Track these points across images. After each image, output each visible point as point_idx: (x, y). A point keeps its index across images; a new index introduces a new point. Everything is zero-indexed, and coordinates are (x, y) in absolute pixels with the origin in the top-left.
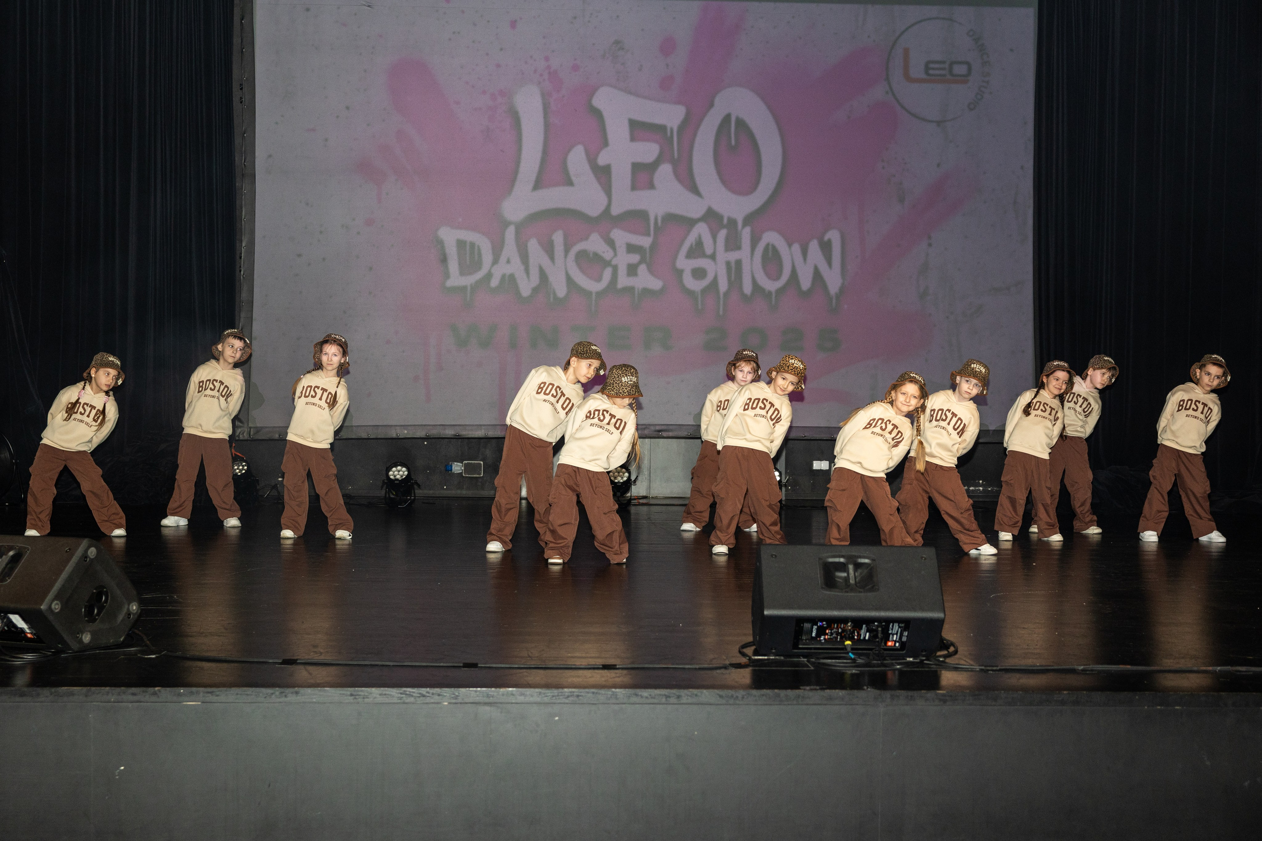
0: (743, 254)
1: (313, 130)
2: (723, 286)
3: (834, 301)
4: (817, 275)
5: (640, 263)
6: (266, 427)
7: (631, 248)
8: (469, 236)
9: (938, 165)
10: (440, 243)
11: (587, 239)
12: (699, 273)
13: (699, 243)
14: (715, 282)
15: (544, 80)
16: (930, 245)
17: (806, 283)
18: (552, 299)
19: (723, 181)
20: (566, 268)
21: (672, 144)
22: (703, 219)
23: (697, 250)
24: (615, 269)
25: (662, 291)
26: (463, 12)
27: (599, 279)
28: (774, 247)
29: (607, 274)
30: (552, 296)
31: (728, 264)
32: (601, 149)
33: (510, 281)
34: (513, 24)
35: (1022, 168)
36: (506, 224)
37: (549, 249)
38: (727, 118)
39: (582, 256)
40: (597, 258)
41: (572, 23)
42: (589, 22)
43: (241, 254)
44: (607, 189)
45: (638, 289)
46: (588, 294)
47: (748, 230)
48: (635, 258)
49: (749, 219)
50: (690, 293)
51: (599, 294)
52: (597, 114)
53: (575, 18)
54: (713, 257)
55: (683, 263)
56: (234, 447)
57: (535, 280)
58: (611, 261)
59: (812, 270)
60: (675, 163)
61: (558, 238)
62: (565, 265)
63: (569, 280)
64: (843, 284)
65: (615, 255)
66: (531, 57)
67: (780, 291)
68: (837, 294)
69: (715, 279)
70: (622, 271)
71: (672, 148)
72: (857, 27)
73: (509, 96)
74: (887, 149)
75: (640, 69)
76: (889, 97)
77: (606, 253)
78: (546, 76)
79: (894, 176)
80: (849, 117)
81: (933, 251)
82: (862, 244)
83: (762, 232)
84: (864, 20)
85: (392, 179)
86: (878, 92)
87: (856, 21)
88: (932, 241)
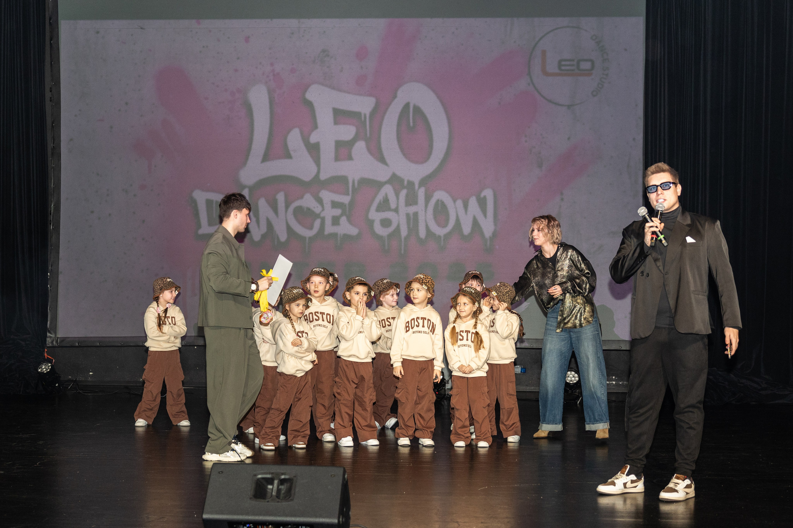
0: (419, 208)
1: (102, 120)
2: (404, 232)
3: (488, 243)
4: (475, 223)
5: (342, 215)
6: (69, 338)
7: (335, 205)
8: (215, 197)
9: (569, 139)
10: (194, 203)
11: (302, 197)
12: (386, 223)
13: (386, 200)
14: (398, 229)
15: (270, 80)
16: (562, 199)
17: (467, 229)
18: (276, 243)
19: (405, 155)
20: (286, 220)
21: (365, 126)
22: (388, 182)
23: (384, 206)
24: (323, 220)
25: (359, 235)
26: (210, 31)
27: (311, 228)
28: (443, 203)
29: (317, 223)
30: (276, 240)
31: (408, 215)
32: (313, 131)
34: (247, 39)
36: (242, 187)
37: (274, 207)
38: (407, 105)
39: (299, 211)
40: (310, 212)
41: (290, 37)
42: (303, 36)
43: (51, 211)
44: (317, 161)
45: (340, 235)
46: (302, 238)
47: (422, 189)
48: (338, 212)
49: (424, 182)
50: (379, 238)
51: (312, 239)
52: (310, 105)
53: (293, 33)
54: (396, 210)
55: (375, 216)
56: (46, 351)
57: (264, 228)
58: (319, 214)
59: (471, 220)
60: (368, 141)
61: (281, 197)
62: (286, 217)
63: (289, 229)
64: (495, 230)
65: (323, 210)
66: (261, 63)
67: (447, 236)
68: (490, 238)
69: (398, 226)
70: (328, 222)
71: (366, 129)
72: (506, 35)
73: (244, 92)
74: (529, 127)
75: (342, 71)
76: (531, 88)
77: (316, 208)
78: (271, 77)
79: (534, 147)
80: (499, 104)
81: (564, 204)
82: (510, 200)
83: (434, 192)
84: (511, 30)
85: (159, 155)
86: (523, 84)
87: (505, 31)
88: (564, 196)
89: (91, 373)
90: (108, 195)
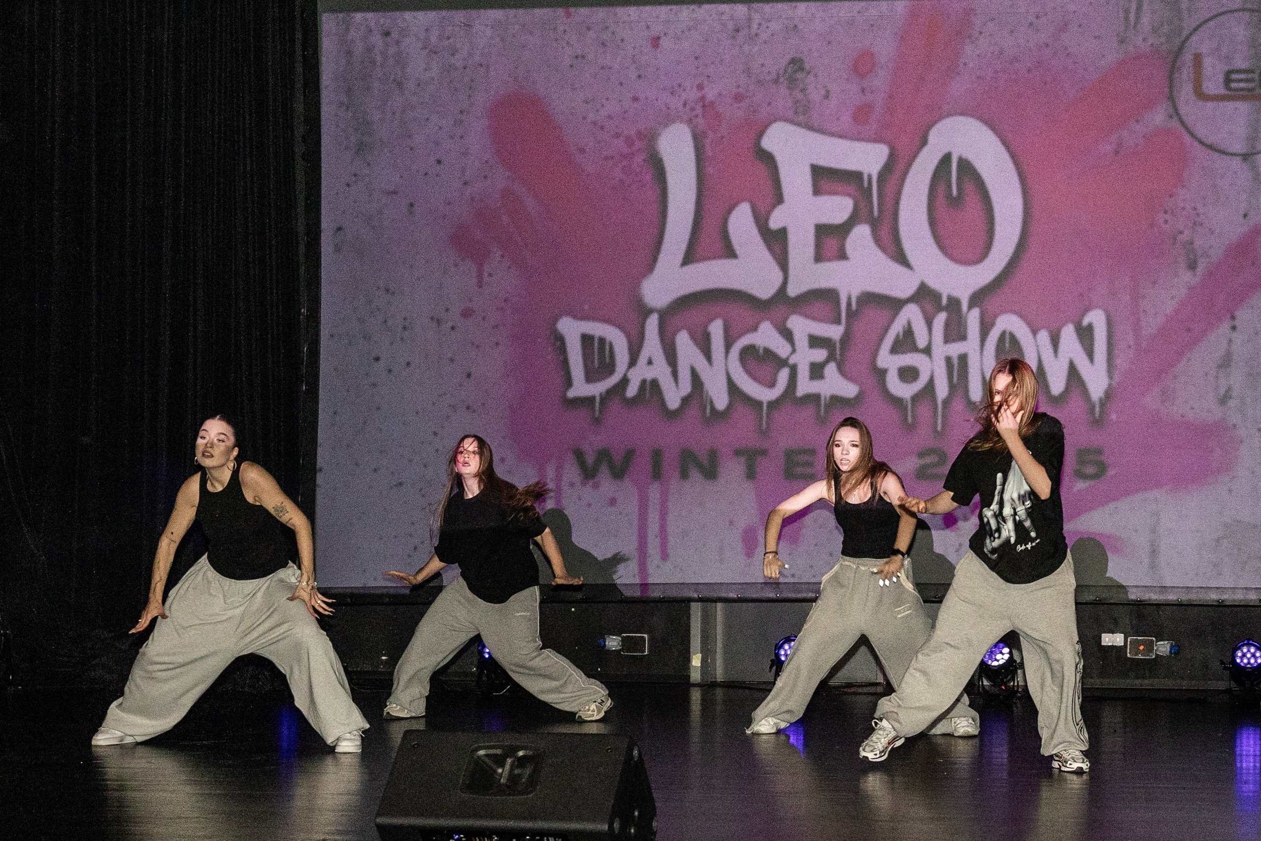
0: (970, 346)
1: (395, 192)
2: (942, 391)
3: (1097, 409)
4: (1073, 372)
5: (827, 361)
7: (815, 341)
8: (598, 329)
9: (1245, 216)
10: (559, 342)
11: (755, 329)
12: (908, 374)
13: (908, 331)
14: (930, 386)
15: (697, 116)
16: (1234, 328)
17: (1058, 385)
18: (708, 411)
19: (942, 247)
20: (727, 370)
21: (870, 197)
22: (912, 299)
23: (906, 343)
24: (794, 369)
25: (860, 398)
26: (589, 29)
27: (772, 385)
28: (1012, 336)
29: (784, 375)
30: (708, 407)
31: (948, 360)
32: (774, 206)
33: (651, 388)
34: (655, 42)
36: (645, 312)
37: (704, 345)
38: (946, 159)
39: (749, 355)
40: (769, 354)
41: (733, 37)
42: (757, 35)
44: (783, 263)
45: (825, 397)
46: (756, 404)
47: (975, 313)
48: (820, 355)
49: (976, 299)
50: (897, 402)
51: (773, 405)
52: (768, 159)
53: (737, 30)
54: (927, 351)
55: (888, 361)
57: (686, 387)
58: (788, 359)
59: (1065, 367)
60: (875, 225)
61: (716, 329)
62: (727, 366)
63: (732, 387)
64: (1110, 385)
65: (794, 351)
66: (680, 85)
68: (1101, 400)
69: (931, 381)
70: (803, 373)
71: (871, 203)
72: (1127, 27)
73: (650, 139)
74: (1171, 196)
75: (826, 97)
76: (1175, 124)
77: (782, 348)
78: (699, 111)
79: (1181, 233)
80: (1117, 152)
81: (1238, 338)
82: (1137, 329)
83: (996, 316)
84: (1138, 17)
85: (496, 253)
86: (1158, 117)
87: (1127, 19)
88: (1237, 323)
89: (384, 658)
90: (405, 328)
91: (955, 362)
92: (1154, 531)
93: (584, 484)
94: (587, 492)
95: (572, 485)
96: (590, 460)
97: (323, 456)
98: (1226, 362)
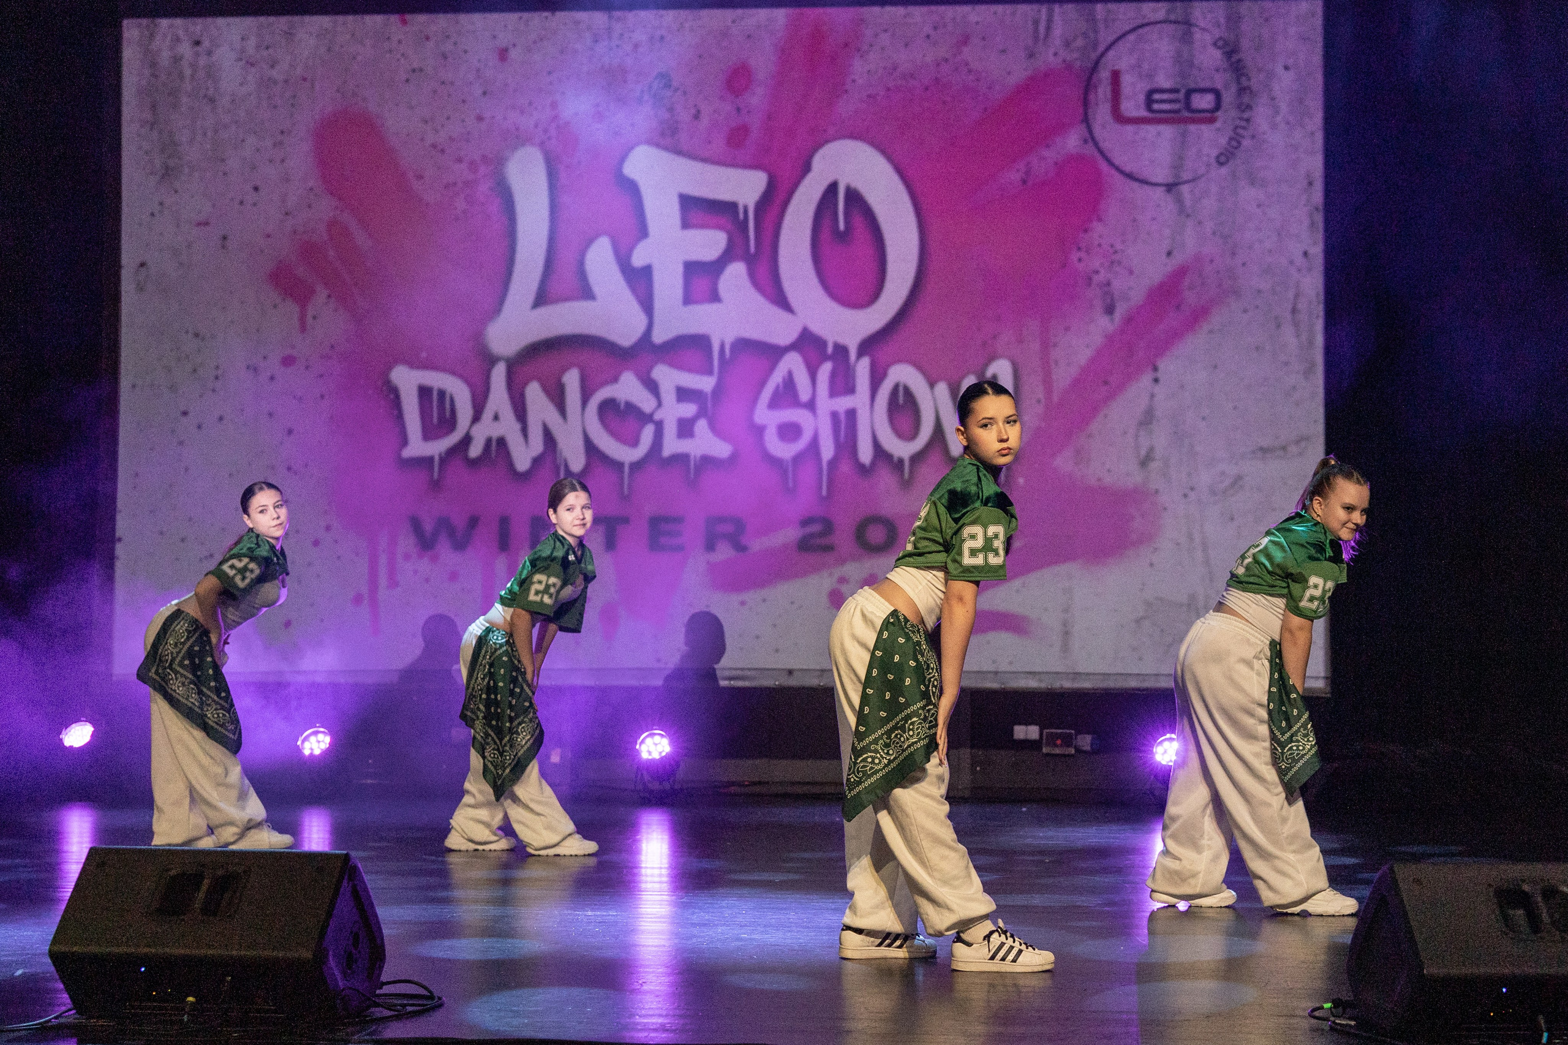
0: (859, 399)
1: (207, 224)
2: (827, 451)
5: (698, 416)
7: (684, 394)
8: (437, 380)
9: (1169, 254)
10: (392, 393)
11: (615, 380)
12: (789, 431)
13: (789, 382)
14: (814, 444)
15: (549, 138)
16: (1156, 380)
20: (584, 429)
21: (746, 231)
22: (795, 346)
23: (787, 394)
24: (659, 426)
25: (733, 458)
26: (427, 38)
27: (634, 443)
28: (907, 389)
29: (647, 434)
30: (562, 468)
31: (834, 415)
32: (637, 241)
33: (498, 447)
34: (503, 55)
35: (1305, 254)
36: (491, 360)
37: (558, 397)
38: (833, 188)
39: (608, 408)
40: (631, 408)
41: (591, 50)
42: (617, 47)
44: (647, 305)
45: (695, 457)
46: (618, 465)
47: (865, 362)
48: (689, 410)
49: (868, 346)
50: (776, 462)
51: (636, 466)
52: (632, 189)
53: (597, 41)
54: (811, 405)
55: (766, 416)
57: (537, 445)
58: (652, 413)
60: (751, 261)
61: (572, 380)
63: (591, 448)
65: (660, 404)
66: (530, 104)
67: (916, 458)
69: (815, 438)
70: (670, 430)
71: (747, 238)
72: (1036, 38)
73: (497, 163)
74: (1086, 231)
75: (697, 116)
76: (1090, 150)
77: (645, 401)
78: (553, 132)
79: (1097, 272)
80: (1024, 182)
81: (1160, 391)
82: (1048, 382)
83: (889, 366)
84: (1048, 28)
85: (321, 294)
86: (1072, 142)
87: (1036, 30)
88: (1159, 375)
90: (217, 378)
91: (842, 417)
92: (1066, 610)
93: (420, 556)
94: (424, 566)
95: (407, 557)
96: (428, 527)
97: (123, 525)
98: (1148, 419)
